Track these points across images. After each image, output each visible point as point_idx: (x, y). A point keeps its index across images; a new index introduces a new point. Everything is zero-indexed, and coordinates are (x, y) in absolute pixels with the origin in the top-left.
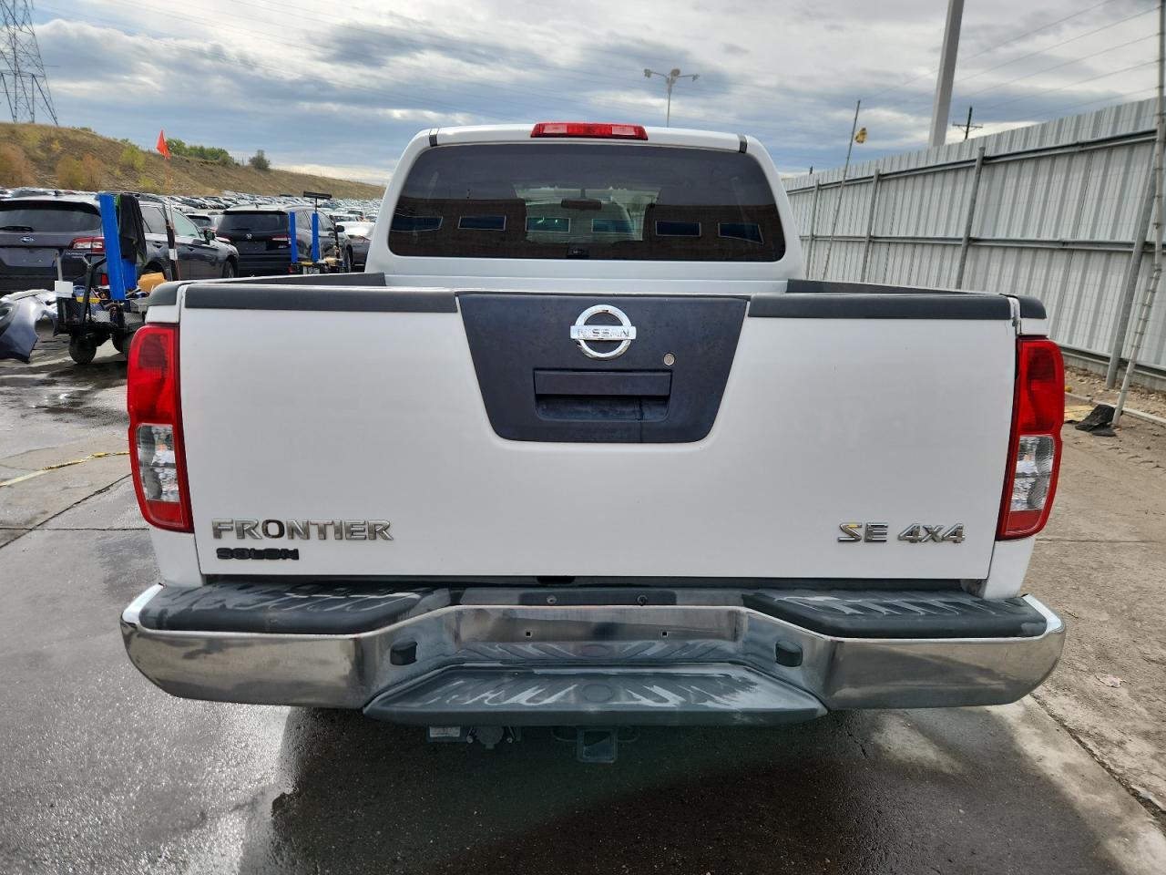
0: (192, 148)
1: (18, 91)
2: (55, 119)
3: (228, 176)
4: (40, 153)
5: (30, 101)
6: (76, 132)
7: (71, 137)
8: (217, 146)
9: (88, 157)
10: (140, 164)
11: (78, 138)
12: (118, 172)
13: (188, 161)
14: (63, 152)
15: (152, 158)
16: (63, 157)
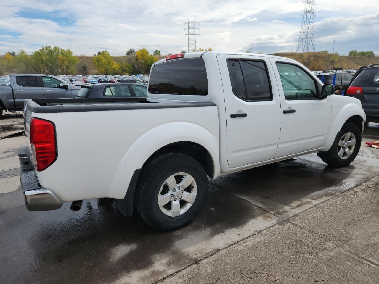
0: (360, 53)
1: (306, 43)
2: (314, 50)
3: (369, 61)
4: (307, 61)
5: (308, 45)
6: (319, 53)
7: (317, 55)
8: (369, 51)
9: (320, 60)
10: (337, 60)
11: (319, 55)
12: (328, 64)
13: (355, 57)
14: (313, 59)
15: (341, 58)
16: (312, 61)
